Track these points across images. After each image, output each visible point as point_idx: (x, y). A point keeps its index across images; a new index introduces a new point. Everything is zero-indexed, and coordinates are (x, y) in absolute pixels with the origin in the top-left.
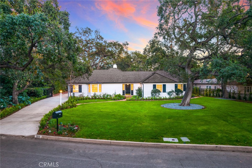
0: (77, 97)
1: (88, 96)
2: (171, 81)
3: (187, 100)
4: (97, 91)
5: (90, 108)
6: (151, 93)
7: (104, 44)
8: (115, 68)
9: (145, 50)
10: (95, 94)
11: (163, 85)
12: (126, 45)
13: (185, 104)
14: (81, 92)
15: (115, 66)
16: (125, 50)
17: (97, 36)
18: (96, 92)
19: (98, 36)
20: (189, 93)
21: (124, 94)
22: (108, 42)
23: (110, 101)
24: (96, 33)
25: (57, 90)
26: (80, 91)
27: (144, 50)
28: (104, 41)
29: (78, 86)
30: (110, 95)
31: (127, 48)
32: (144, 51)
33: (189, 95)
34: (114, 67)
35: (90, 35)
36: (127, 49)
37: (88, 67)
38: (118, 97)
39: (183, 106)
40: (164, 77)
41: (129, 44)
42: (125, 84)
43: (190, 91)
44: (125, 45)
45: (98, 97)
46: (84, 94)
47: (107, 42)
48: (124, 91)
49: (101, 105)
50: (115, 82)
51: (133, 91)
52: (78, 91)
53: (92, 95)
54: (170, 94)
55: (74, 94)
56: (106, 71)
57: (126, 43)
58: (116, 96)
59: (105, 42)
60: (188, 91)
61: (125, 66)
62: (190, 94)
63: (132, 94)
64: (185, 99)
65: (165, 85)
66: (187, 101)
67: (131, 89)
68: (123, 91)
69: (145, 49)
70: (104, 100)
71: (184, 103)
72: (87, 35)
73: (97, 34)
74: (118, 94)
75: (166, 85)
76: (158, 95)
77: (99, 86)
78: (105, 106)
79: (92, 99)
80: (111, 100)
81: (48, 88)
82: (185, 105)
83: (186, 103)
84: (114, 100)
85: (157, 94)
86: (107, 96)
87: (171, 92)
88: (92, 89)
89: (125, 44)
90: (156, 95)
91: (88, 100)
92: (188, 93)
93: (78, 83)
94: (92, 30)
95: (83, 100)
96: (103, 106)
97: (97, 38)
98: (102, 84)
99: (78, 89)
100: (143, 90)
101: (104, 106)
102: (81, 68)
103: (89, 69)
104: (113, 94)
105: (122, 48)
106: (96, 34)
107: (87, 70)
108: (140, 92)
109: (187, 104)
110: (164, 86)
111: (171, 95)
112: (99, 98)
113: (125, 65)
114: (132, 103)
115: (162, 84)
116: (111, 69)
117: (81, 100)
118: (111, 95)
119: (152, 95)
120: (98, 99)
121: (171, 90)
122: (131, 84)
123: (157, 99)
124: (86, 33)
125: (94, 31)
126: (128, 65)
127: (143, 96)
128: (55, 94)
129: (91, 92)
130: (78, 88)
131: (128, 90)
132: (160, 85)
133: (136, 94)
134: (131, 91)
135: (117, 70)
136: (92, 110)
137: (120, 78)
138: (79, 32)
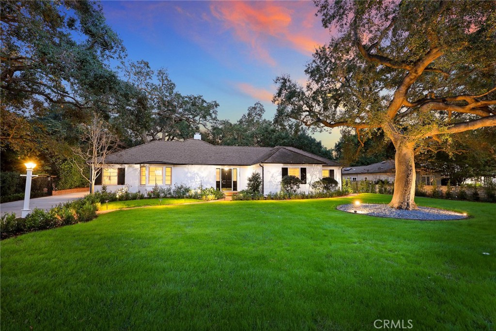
1: (139, 192)
2: (316, 162)
8: (198, 140)
11: (301, 168)
12: (215, 107)
15: (198, 137)
16: (214, 115)
18: (159, 184)
19: (164, 80)
21: (218, 188)
22: (182, 95)
24: (161, 75)
25: (66, 180)
26: (121, 180)
29: (116, 171)
34: (195, 138)
41: (218, 106)
44: (212, 106)
45: (164, 193)
46: (131, 188)
48: (220, 182)
51: (237, 182)
52: (116, 183)
53: (150, 189)
54: (316, 187)
55: (104, 188)
57: (214, 103)
63: (235, 189)
65: (305, 169)
67: (233, 179)
68: (217, 182)
73: (162, 77)
74: (209, 187)
76: (295, 189)
79: (150, 197)
84: (202, 199)
85: (295, 187)
90: (292, 188)
91: (139, 201)
93: (117, 164)
94: (151, 69)
95: (127, 200)
97: (163, 84)
98: (173, 166)
99: (116, 178)
100: (262, 178)
106: (160, 77)
108: (256, 183)
110: (303, 171)
111: (319, 189)
112: (165, 197)
115: (299, 166)
116: (189, 141)
117: (121, 200)
120: (163, 197)
122: (232, 168)
123: (297, 197)
125: (156, 73)
127: (263, 192)
129: (148, 183)
130: (116, 174)
131: (227, 181)
133: (247, 188)
134: (233, 182)
135: (203, 142)
136: (151, 234)
137: (210, 157)
138: (124, 67)
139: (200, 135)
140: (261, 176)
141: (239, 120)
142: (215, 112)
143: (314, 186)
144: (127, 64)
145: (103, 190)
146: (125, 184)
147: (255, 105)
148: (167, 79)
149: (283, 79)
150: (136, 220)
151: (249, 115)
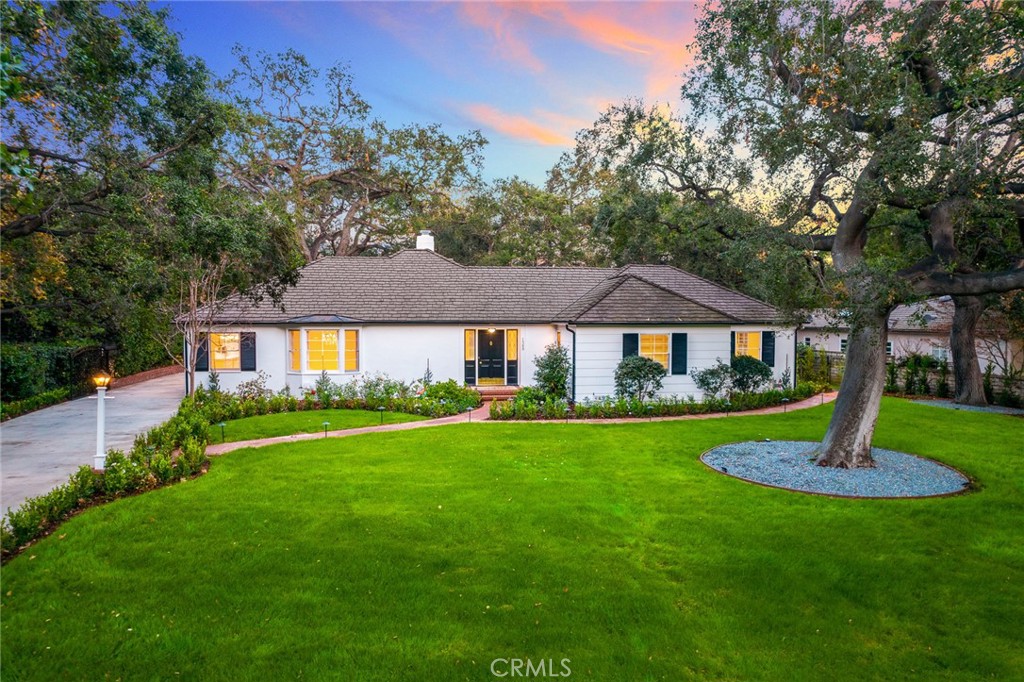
0: (227, 396)
1: (287, 388)
2: (713, 317)
3: (857, 430)
4: (335, 366)
5: (283, 484)
6: (618, 378)
7: (370, 135)
8: (426, 250)
9: (556, 175)
10: (324, 380)
11: (674, 335)
12: (476, 147)
13: (848, 454)
14: (254, 369)
15: (425, 241)
16: (472, 170)
17: (340, 94)
18: (329, 372)
19: (344, 95)
20: (871, 390)
21: (470, 380)
22: (389, 127)
23: (405, 421)
24: (336, 80)
25: (134, 354)
26: (248, 361)
27: (550, 175)
28: (370, 120)
29: (237, 337)
30: (401, 385)
31: (477, 160)
32: (551, 181)
33: (870, 405)
34: (418, 247)
35: (304, 89)
36: (479, 165)
37: (279, 235)
38: (447, 400)
39: (842, 465)
40: (676, 295)
41: (487, 142)
42: (478, 328)
43: (872, 378)
44: (469, 145)
45: (340, 395)
46: (269, 380)
47: (385, 126)
48: (474, 362)
49: (353, 462)
50: (425, 317)
51: (515, 362)
52: (238, 365)
53: (310, 382)
54: (708, 384)
55: (214, 378)
56: (379, 262)
57: (473, 137)
58: (433, 393)
59: (378, 127)
60: (864, 377)
61: (465, 246)
62: (873, 395)
63: (513, 380)
64: (847, 429)
66: (859, 438)
67: (509, 355)
68: (467, 363)
69: (553, 172)
70: (372, 413)
71: (845, 451)
72: (290, 91)
73: (338, 86)
74: (445, 380)
75: (685, 335)
76: (650, 388)
77: (346, 337)
78: (376, 470)
79: (308, 406)
80: (412, 416)
81: (83, 344)
82: (850, 461)
83: (857, 449)
84: (426, 413)
85: (650, 386)
86: (388, 390)
87: (713, 373)
88: (311, 355)
89: (470, 141)
90: (641, 388)
91: (285, 416)
92: (861, 390)
93: (236, 324)
94: (313, 67)
95: (260, 414)
96: (364, 470)
97: (340, 105)
98: (360, 329)
99: (237, 355)
100: (571, 362)
101: (374, 463)
102: (226, 230)
103: (281, 242)
104: (420, 381)
105: (457, 159)
106: (333, 87)
107: (274, 250)
108: (556, 373)
109: (859, 455)
110: (680, 343)
111: (716, 390)
112: (344, 405)
113: (467, 240)
114: (526, 438)
115: (669, 332)
116: (405, 255)
117: (248, 414)
118: (407, 384)
119: (622, 388)
120: (339, 406)
121: (713, 365)
122: (505, 328)
123: (647, 413)
124: (287, 78)
125: (323, 74)
126: (480, 241)
127: (574, 393)
128: (125, 376)
129: (305, 370)
130: (237, 346)
131: (491, 359)
132: (657, 335)
133: (535, 383)
134: (509, 362)
135: (437, 258)
136: (295, 513)
137: (452, 300)
138: (248, 71)
139: (432, 238)
140: (570, 354)
141: (550, 169)
142: (478, 162)
143: (703, 381)
144: (254, 62)
145: (212, 384)
146: (258, 370)
147: (596, 124)
148: (348, 91)
149: (627, 110)
150: (276, 479)
151: (580, 152)
